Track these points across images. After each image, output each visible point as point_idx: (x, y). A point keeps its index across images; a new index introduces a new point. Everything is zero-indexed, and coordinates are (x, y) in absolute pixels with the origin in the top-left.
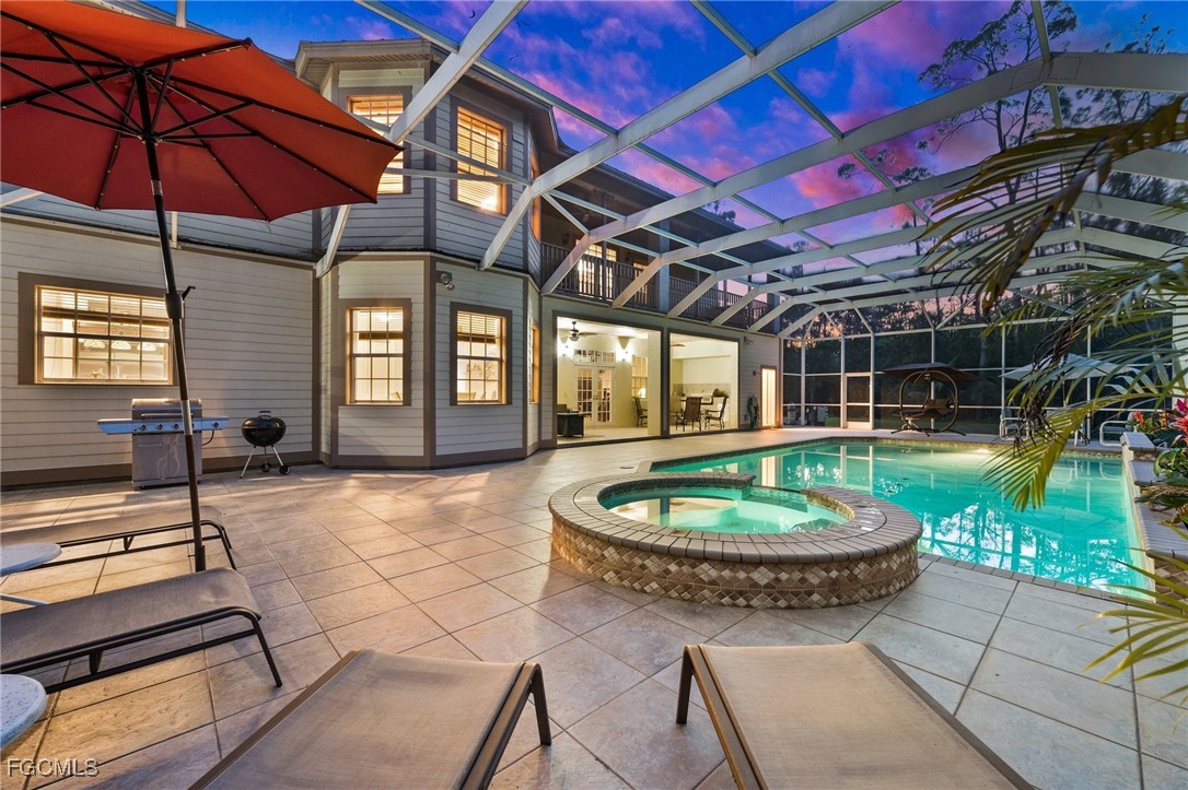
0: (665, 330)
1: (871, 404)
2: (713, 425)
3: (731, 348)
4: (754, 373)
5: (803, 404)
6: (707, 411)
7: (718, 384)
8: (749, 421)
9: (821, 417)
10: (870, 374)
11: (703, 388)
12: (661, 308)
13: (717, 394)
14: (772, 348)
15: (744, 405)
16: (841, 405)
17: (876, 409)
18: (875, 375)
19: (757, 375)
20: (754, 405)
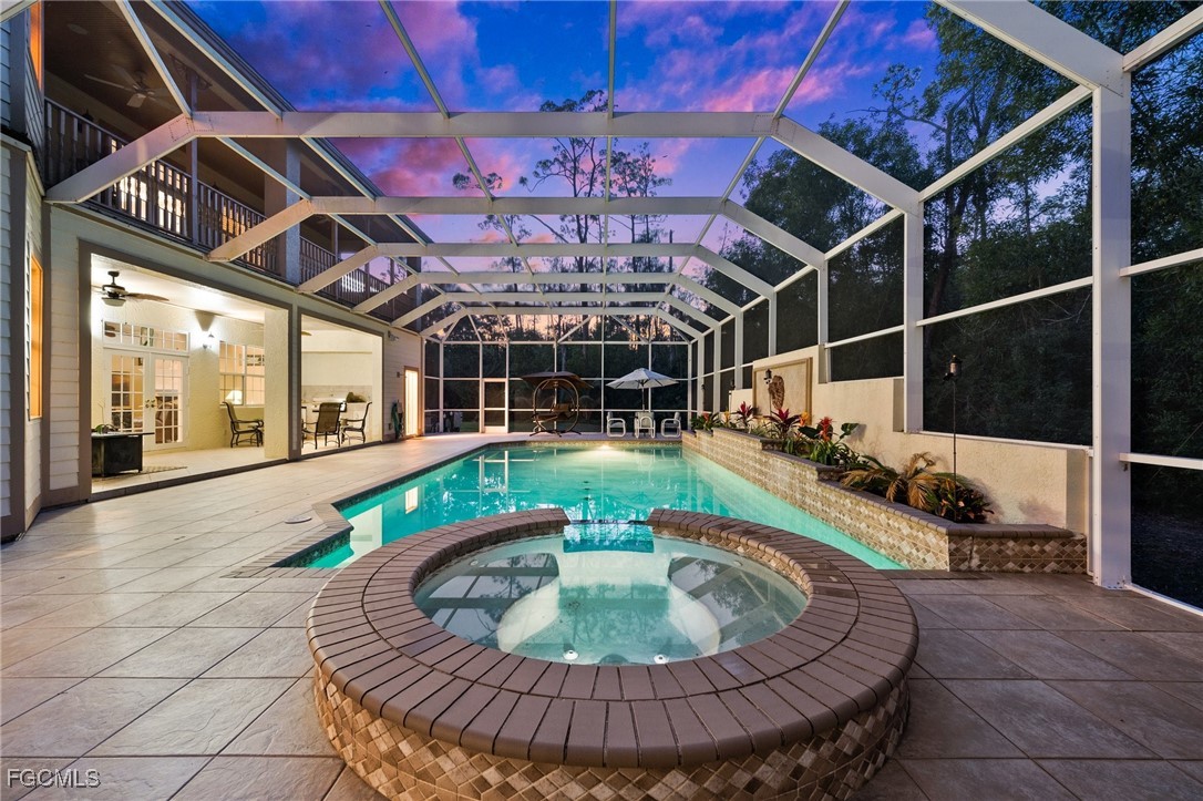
0: (295, 310)
1: (506, 409)
2: (353, 438)
3: (374, 343)
4: (398, 375)
5: (441, 410)
6: (347, 420)
7: (352, 387)
8: (393, 431)
9: (458, 422)
10: (506, 380)
11: (334, 390)
12: (289, 276)
13: (352, 399)
14: (414, 348)
15: (388, 411)
16: (480, 410)
17: (511, 414)
18: (510, 381)
19: (400, 376)
20: (399, 411)
